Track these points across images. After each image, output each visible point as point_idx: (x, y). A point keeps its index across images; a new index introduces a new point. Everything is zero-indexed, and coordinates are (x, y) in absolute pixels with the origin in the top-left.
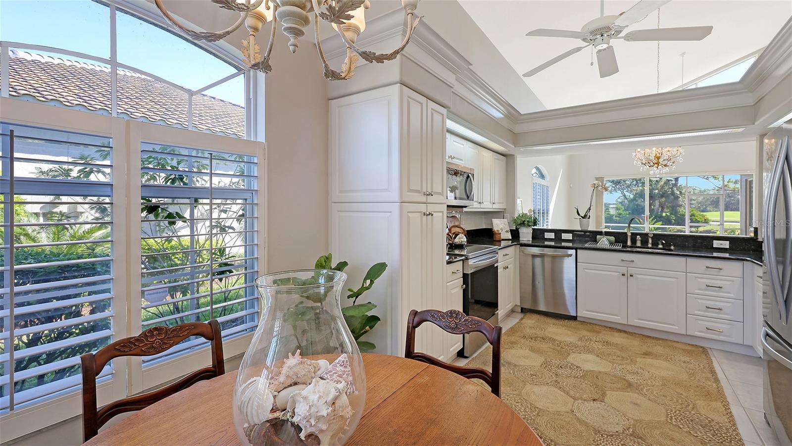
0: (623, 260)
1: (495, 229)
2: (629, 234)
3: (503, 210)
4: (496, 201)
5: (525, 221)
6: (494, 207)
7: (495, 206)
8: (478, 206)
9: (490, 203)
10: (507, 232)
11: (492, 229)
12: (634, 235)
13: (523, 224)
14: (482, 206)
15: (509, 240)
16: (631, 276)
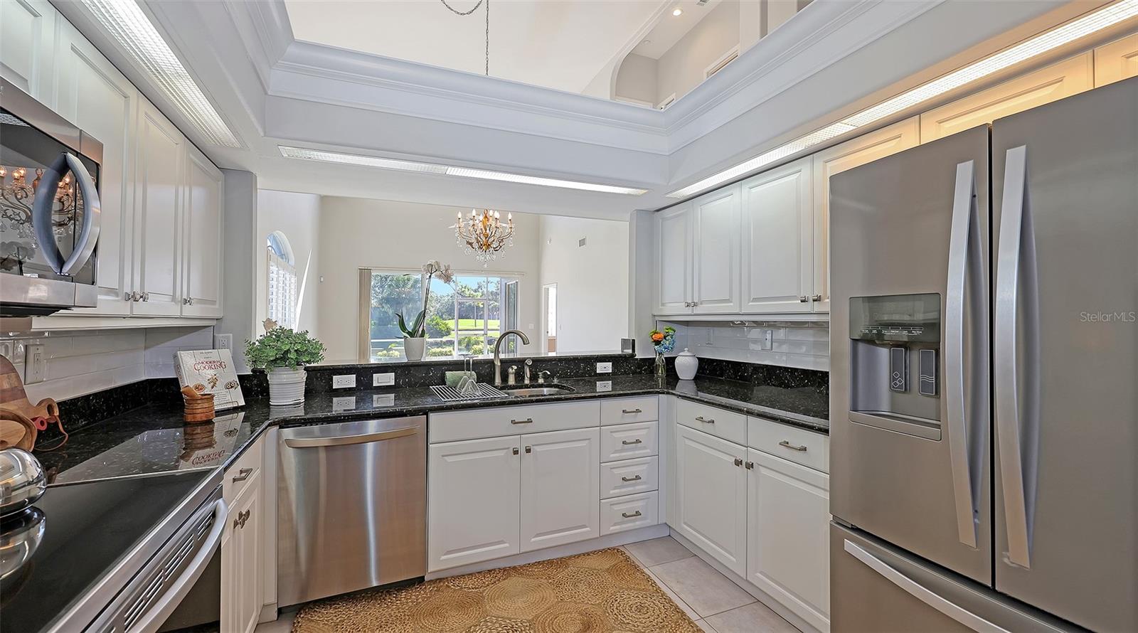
0: (514, 422)
1: (188, 382)
2: (498, 363)
3: (213, 323)
4: (194, 295)
5: (288, 351)
6: (185, 314)
7: (189, 311)
8: (124, 308)
9: (174, 298)
10: (230, 386)
11: (175, 382)
12: (506, 363)
13: (282, 360)
14: (140, 308)
15: (236, 410)
16: (528, 451)
